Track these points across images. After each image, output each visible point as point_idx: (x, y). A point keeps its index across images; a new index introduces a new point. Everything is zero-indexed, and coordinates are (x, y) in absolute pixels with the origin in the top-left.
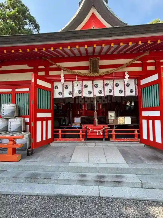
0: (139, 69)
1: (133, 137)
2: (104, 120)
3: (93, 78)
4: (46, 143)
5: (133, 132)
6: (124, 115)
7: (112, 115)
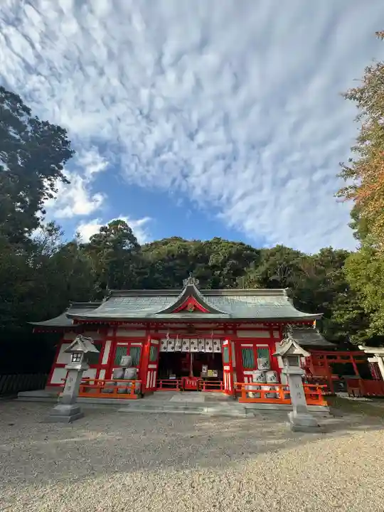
0: (223, 332)
3: (190, 338)
4: (152, 390)
5: (220, 383)
6: (213, 369)
7: (204, 369)
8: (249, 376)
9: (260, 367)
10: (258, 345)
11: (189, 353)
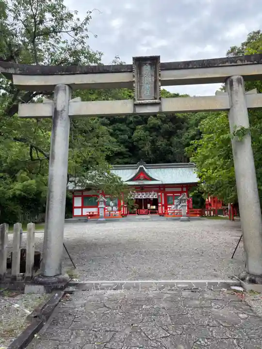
0: (158, 189)
1: (156, 213)
2: (146, 207)
3: (142, 192)
4: (126, 215)
5: (156, 211)
6: (153, 205)
7: (149, 205)
8: (170, 208)
9: (175, 204)
10: (175, 194)
11: (142, 199)
